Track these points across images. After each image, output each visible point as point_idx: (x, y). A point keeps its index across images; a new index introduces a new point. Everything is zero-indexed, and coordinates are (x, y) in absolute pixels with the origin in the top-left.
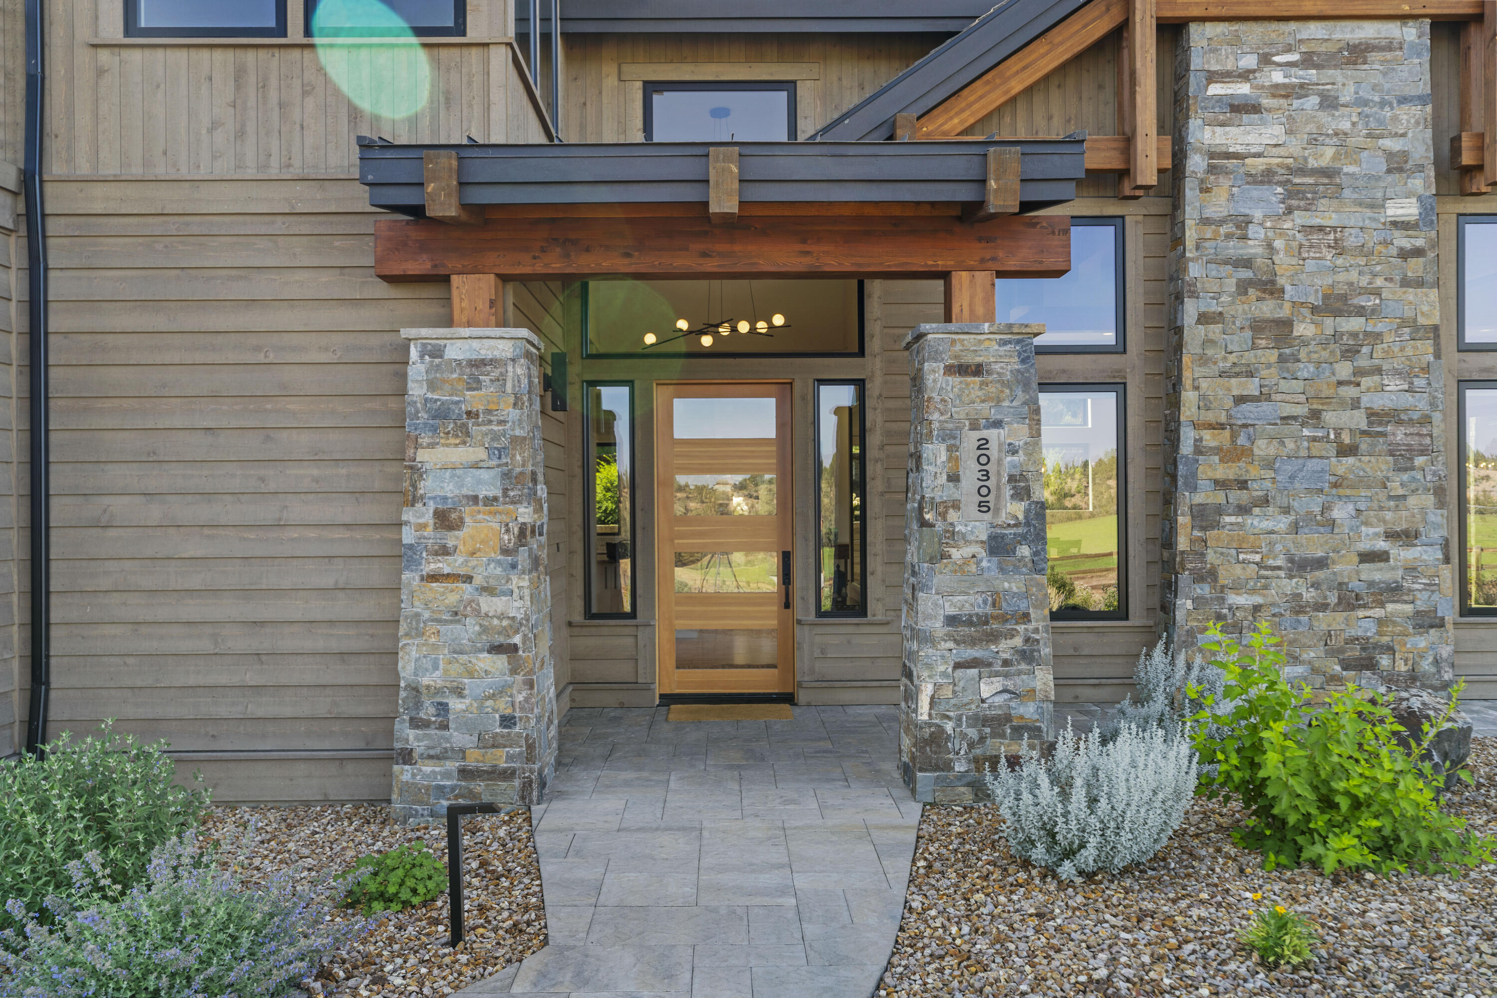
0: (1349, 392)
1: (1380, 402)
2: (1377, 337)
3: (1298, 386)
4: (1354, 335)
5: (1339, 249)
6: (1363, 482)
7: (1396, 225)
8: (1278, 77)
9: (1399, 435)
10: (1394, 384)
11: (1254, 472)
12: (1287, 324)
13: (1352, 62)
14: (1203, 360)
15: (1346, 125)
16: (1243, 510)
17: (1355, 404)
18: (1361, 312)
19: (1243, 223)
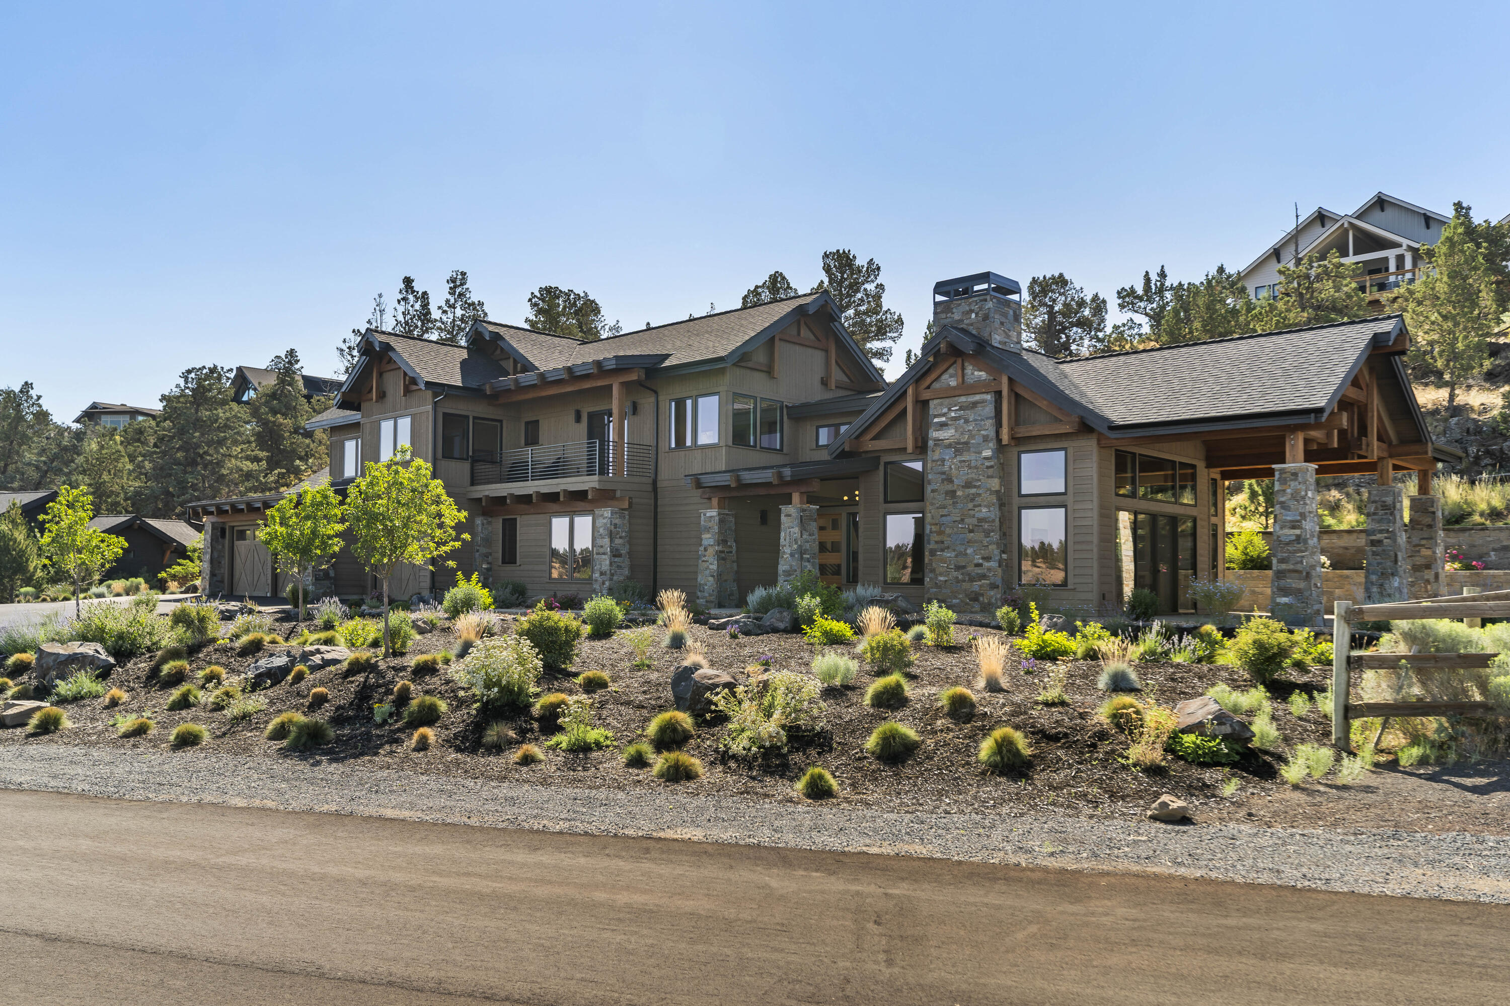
0: (972, 512)
1: (981, 515)
2: (980, 495)
3: (957, 511)
4: (973, 494)
5: (969, 467)
6: (976, 542)
7: (986, 458)
8: (953, 414)
9: (986, 526)
10: (984, 510)
11: (945, 539)
12: (955, 492)
13: (972, 408)
14: (932, 504)
15: (971, 428)
16: (942, 550)
17: (974, 516)
18: (975, 487)
19: (943, 460)
